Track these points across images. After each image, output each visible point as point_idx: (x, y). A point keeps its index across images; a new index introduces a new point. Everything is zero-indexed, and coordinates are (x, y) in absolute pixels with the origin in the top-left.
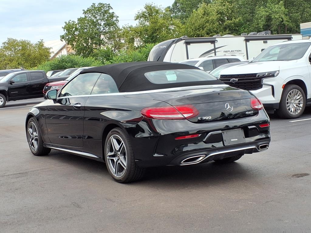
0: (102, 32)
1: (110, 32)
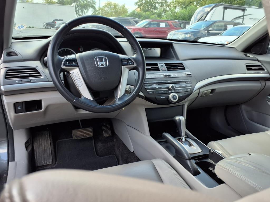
0: (157, 2)
1: (162, 3)
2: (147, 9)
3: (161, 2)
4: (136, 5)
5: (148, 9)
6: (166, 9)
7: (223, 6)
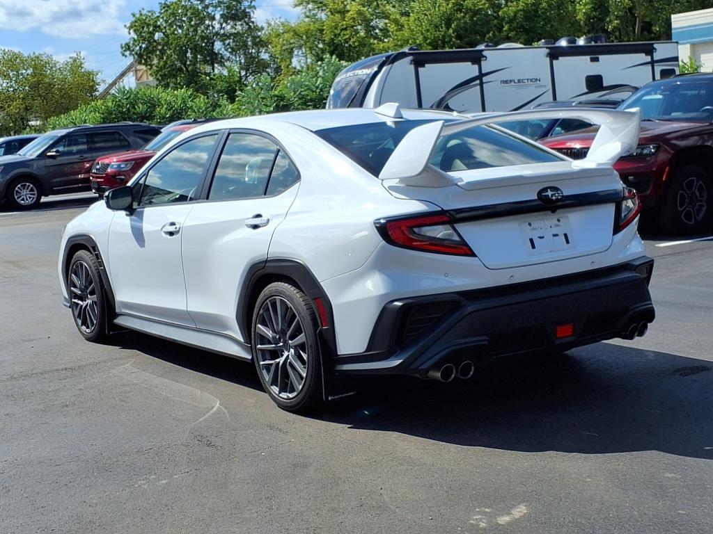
0: (217, 34)
2: (178, 64)
3: (233, 31)
4: (127, 53)
5: (185, 65)
6: (258, 56)
7: (411, 58)
